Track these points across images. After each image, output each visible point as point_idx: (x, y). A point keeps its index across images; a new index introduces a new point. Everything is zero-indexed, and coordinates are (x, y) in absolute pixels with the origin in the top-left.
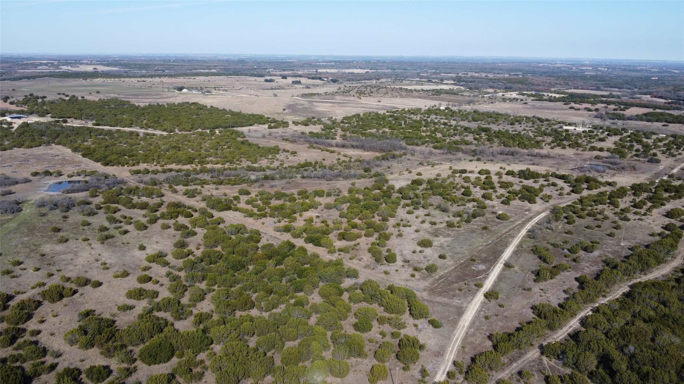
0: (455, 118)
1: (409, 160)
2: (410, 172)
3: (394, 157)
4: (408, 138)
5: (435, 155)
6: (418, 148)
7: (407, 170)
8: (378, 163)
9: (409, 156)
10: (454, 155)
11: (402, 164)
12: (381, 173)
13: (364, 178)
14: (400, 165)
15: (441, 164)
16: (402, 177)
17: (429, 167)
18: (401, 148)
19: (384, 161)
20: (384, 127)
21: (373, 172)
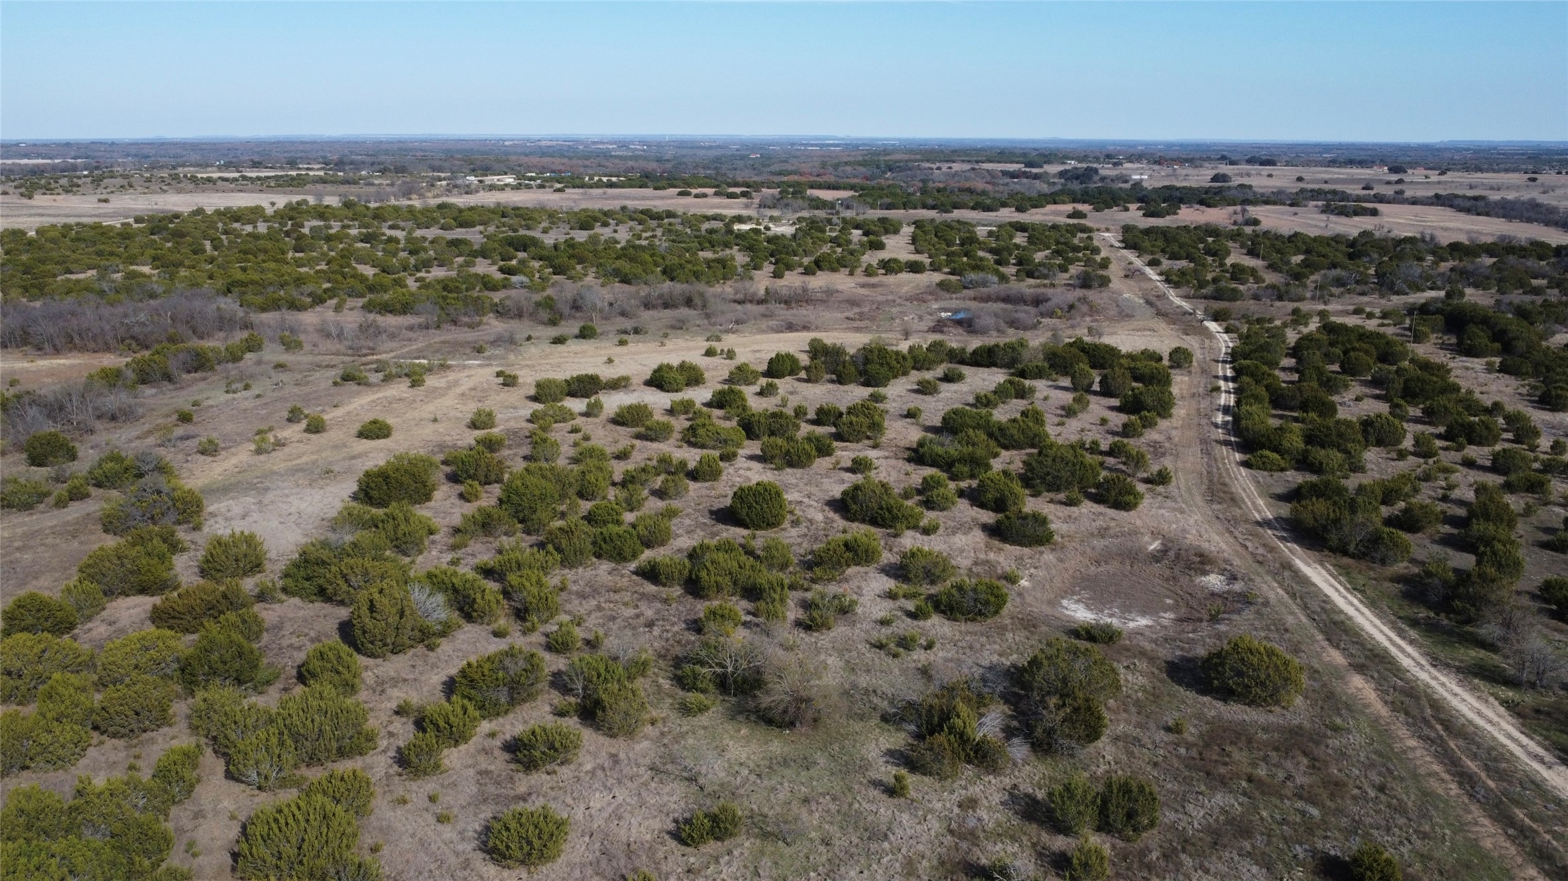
0: (390, 223)
1: (280, 366)
2: (316, 427)
3: (200, 363)
4: (242, 284)
5: (393, 336)
6: (309, 318)
7: (294, 416)
8: (114, 400)
9: (272, 353)
10: (471, 326)
11: (255, 391)
12: (142, 458)
13: (27, 507)
14: (244, 399)
15: (444, 367)
16: (277, 461)
17: (400, 389)
18: (224, 323)
19: (149, 391)
20: (132, 260)
21: (88, 457)
